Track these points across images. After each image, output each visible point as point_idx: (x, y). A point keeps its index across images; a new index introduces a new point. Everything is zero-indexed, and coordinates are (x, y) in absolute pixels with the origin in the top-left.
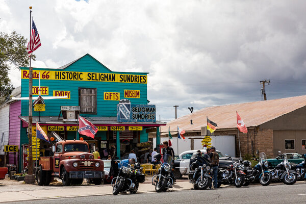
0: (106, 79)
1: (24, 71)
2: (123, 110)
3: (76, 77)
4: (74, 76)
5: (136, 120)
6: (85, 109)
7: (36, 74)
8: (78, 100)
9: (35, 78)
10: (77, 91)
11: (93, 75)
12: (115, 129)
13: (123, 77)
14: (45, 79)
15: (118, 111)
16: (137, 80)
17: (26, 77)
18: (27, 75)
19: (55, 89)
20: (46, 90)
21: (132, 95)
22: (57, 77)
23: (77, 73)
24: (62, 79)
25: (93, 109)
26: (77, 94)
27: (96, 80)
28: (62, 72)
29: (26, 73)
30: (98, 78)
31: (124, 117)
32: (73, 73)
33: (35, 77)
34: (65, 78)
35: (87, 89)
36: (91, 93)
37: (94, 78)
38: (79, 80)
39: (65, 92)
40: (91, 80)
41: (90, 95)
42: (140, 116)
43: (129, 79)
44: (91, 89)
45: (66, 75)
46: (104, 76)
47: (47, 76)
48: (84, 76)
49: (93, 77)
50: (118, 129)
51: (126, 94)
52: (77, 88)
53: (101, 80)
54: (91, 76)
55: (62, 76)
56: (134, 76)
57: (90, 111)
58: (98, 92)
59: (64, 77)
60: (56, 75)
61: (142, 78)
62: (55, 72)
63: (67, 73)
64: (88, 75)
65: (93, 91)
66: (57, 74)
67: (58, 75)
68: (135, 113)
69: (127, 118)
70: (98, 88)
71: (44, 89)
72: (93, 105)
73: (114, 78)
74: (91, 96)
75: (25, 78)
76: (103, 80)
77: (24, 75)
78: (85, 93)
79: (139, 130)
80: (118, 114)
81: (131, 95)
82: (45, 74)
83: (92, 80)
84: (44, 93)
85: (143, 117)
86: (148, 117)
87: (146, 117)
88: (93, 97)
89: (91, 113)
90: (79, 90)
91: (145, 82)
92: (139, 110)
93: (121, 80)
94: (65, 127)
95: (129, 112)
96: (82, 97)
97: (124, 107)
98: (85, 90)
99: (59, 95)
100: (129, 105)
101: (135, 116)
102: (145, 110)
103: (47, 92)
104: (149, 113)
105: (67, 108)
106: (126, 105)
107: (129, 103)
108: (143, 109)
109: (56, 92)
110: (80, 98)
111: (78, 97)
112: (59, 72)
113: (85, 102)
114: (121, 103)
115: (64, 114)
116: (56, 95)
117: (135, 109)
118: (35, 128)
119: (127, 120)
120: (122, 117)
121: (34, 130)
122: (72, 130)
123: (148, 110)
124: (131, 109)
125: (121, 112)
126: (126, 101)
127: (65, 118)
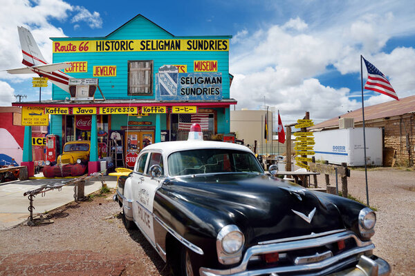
0: (167, 48)
1: (56, 44)
2: (164, 82)
3: (125, 46)
4: (122, 46)
5: (188, 97)
6: (136, 89)
7: (72, 46)
8: (127, 76)
9: (70, 52)
10: (127, 65)
11: (149, 43)
12: (149, 110)
13: (192, 44)
14: (83, 51)
15: (157, 83)
16: (214, 46)
18: (59, 48)
19: (95, 64)
20: (84, 66)
21: (206, 68)
22: (99, 48)
23: (125, 41)
24: (105, 51)
25: (147, 89)
26: (127, 69)
27: (153, 49)
28: (105, 42)
29: (59, 45)
30: (155, 47)
31: (167, 93)
32: (120, 41)
33: (70, 49)
34: (109, 49)
35: (139, 61)
36: (145, 66)
37: (150, 47)
38: (129, 50)
39: (108, 67)
40: (145, 50)
41: (143, 69)
42: (193, 91)
43: (201, 46)
44: (145, 61)
45: (110, 45)
46: (163, 44)
48: (136, 46)
49: (148, 45)
50: (154, 112)
51: (197, 66)
52: (126, 61)
53: (159, 49)
54: (145, 44)
55: (106, 47)
56: (208, 41)
57: (143, 91)
58: (155, 65)
59: (107, 48)
60: (97, 46)
61: (221, 43)
62: (95, 42)
63: (112, 42)
64: (142, 44)
65: (147, 64)
66: (99, 44)
67: (100, 46)
68: (185, 86)
69: (171, 94)
70: (155, 61)
71: (82, 65)
72: (147, 83)
73: (178, 46)
74: (145, 71)
75: (58, 51)
76: (162, 49)
77: (56, 48)
78: (135, 68)
79: (190, 112)
80: (156, 89)
81: (203, 68)
82: (83, 45)
83: (147, 49)
84: (82, 69)
85: (199, 91)
86: (208, 92)
87: (204, 91)
88: (147, 72)
89: (145, 93)
90: (129, 64)
91: (226, 49)
92: (193, 81)
93: (189, 47)
94: (71, 109)
95: (176, 85)
96: (131, 73)
97: (167, 78)
98: (136, 63)
99: (101, 71)
100: (175, 74)
101: (185, 91)
102: (203, 81)
103: (86, 69)
104: (210, 86)
105: (77, 82)
106: (170, 74)
107: (176, 71)
108: (200, 79)
109: (97, 68)
110: (129, 74)
111: (127, 73)
112: (102, 41)
113: (136, 79)
114: (162, 72)
115: (73, 89)
116: (97, 71)
117: (186, 80)
118: (31, 111)
119: (172, 98)
120: (164, 92)
121: (30, 114)
122: (80, 113)
123: (207, 81)
124: (179, 80)
125: (161, 85)
126: (172, 68)
127: (73, 95)
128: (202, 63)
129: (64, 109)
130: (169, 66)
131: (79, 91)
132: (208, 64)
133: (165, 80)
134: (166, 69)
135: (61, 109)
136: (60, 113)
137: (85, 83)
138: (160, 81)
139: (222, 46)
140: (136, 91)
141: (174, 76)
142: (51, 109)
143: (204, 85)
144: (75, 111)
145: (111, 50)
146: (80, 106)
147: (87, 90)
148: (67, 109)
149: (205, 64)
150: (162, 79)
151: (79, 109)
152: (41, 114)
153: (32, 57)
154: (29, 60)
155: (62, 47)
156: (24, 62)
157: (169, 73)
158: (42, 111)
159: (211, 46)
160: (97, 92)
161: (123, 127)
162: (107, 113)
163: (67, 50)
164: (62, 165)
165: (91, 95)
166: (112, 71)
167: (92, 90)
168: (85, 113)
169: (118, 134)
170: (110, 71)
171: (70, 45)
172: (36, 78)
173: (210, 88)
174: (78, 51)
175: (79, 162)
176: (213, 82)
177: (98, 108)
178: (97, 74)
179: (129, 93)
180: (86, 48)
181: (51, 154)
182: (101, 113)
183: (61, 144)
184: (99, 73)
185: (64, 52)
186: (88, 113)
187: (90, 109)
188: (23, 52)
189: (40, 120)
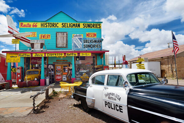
0: (74, 26)
1: (21, 23)
3: (55, 25)
4: (53, 25)
5: (87, 48)
6: (60, 45)
7: (29, 25)
8: (55, 39)
9: (28, 27)
11: (65, 24)
12: (69, 55)
13: (85, 25)
14: (35, 27)
15: (73, 42)
16: (95, 26)
17: (23, 27)
18: (23, 25)
19: (40, 33)
20: (35, 34)
21: (91, 36)
22: (42, 26)
23: (55, 23)
24: (45, 27)
25: (65, 45)
26: (55, 36)
27: (67, 27)
28: (45, 23)
30: (68, 26)
31: (77, 47)
32: (52, 23)
33: (28, 26)
35: (61, 32)
36: (64, 35)
37: (66, 26)
38: (56, 27)
39: (47, 35)
41: (63, 36)
42: (89, 46)
43: (89, 26)
44: (64, 32)
45: (48, 25)
46: (72, 25)
47: (35, 26)
48: (60, 25)
49: (65, 25)
50: (72, 55)
51: (87, 35)
52: (55, 32)
53: (70, 27)
54: (64, 25)
55: (45, 26)
56: (92, 24)
59: (46, 26)
60: (41, 25)
61: (98, 25)
62: (40, 23)
63: (49, 23)
64: (62, 24)
65: (65, 34)
66: (42, 24)
67: (43, 25)
68: (86, 44)
69: (79, 48)
70: (69, 32)
71: (34, 33)
72: (65, 42)
73: (79, 26)
74: (64, 37)
75: (22, 27)
76: (72, 27)
78: (59, 35)
79: (88, 55)
80: (72, 45)
82: (34, 24)
83: (65, 27)
85: (92, 46)
86: (96, 46)
87: (94, 46)
88: (65, 37)
89: (64, 47)
90: (56, 34)
91: (100, 28)
92: (89, 41)
93: (84, 26)
94: (32, 54)
95: (81, 43)
96: (58, 37)
97: (77, 40)
98: (60, 33)
100: (81, 38)
101: (85, 46)
102: (93, 42)
103: (36, 35)
104: (96, 44)
105: (34, 41)
106: (79, 38)
107: (81, 37)
108: (92, 41)
109: (41, 35)
110: (56, 38)
111: (56, 37)
112: (44, 23)
113: (60, 41)
114: (75, 37)
115: (32, 45)
116: (41, 37)
117: (86, 41)
118: (11, 55)
119: (80, 49)
120: (76, 46)
121: (10, 57)
122: (37, 56)
123: (95, 41)
124: (83, 41)
125: (75, 43)
126: (79, 36)
127: (33, 48)
128: (90, 34)
129: (28, 54)
130: (78, 35)
131: (35, 46)
132: (92, 34)
133: (76, 41)
134: (77, 36)
135: (27, 54)
136: (26, 56)
137: (38, 42)
138: (74, 41)
139: (98, 27)
140: (60, 46)
141: (80, 39)
142: (22, 54)
143: (94, 43)
144: (34, 55)
145: (48, 27)
146: (36, 53)
147: (40, 45)
148: (30, 54)
150: (75, 40)
151: (36, 54)
152: (16, 57)
153: (12, 29)
154: (11, 31)
155: (24, 25)
156: (9, 32)
157: (78, 38)
158: (17, 55)
159: (94, 26)
160: (44, 46)
161: (54, 62)
162: (49, 56)
163: (27, 27)
164: (27, 81)
165: (41, 47)
166: (49, 37)
167: (42, 45)
168: (39, 56)
169: (52, 66)
170: (48, 37)
171: (28, 24)
172: (13, 40)
173: (97, 44)
174: (32, 27)
175: (36, 79)
176: (98, 42)
177: (45, 54)
178: (41, 38)
179: (56, 47)
180: (36, 26)
181: (19, 76)
182: (47, 56)
183: (24, 71)
184: (42, 37)
185: (25, 27)
186: (40, 56)
187: (41, 54)
188: (8, 27)
189: (16, 60)
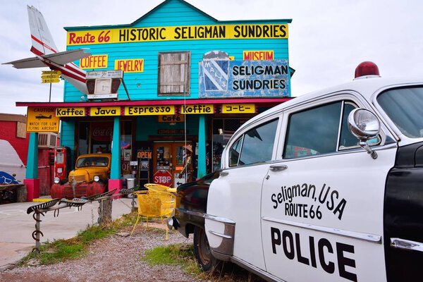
0: (208, 35)
1: (71, 34)
2: (211, 73)
3: (155, 35)
4: (151, 35)
5: (242, 91)
6: (169, 87)
7: (90, 37)
8: (156, 72)
9: (87, 43)
10: (156, 58)
11: (185, 30)
12: (190, 110)
13: (240, 30)
14: (104, 42)
15: (202, 73)
16: (269, 32)
17: (75, 42)
18: (75, 39)
19: (117, 57)
20: (103, 61)
22: (122, 37)
23: (156, 29)
24: (130, 41)
25: (182, 87)
26: (157, 62)
27: (190, 37)
28: (130, 30)
29: (74, 36)
30: (193, 34)
31: (214, 87)
32: (148, 29)
33: (88, 41)
34: (135, 39)
35: (172, 53)
36: (180, 58)
37: (186, 35)
38: (160, 39)
39: (134, 60)
40: (181, 38)
41: (178, 62)
42: (250, 85)
43: (252, 32)
44: (180, 53)
45: (136, 33)
46: (204, 31)
47: (105, 38)
48: (169, 33)
49: (183, 32)
50: (197, 112)
51: (247, 58)
52: (157, 53)
53: (198, 38)
54: (180, 32)
55: (131, 36)
56: (262, 26)
57: (177, 91)
58: (193, 57)
59: (133, 37)
60: (121, 35)
61: (277, 29)
62: (118, 30)
63: (139, 30)
64: (176, 31)
65: (183, 56)
66: (122, 33)
67: (124, 35)
68: (239, 77)
69: (220, 89)
70: (193, 52)
71: (101, 59)
72: (182, 80)
73: (223, 32)
74: (180, 65)
75: (72, 44)
76: (203, 37)
77: (71, 39)
78: (168, 61)
79: (245, 111)
80: (200, 82)
82: (103, 35)
83: (183, 37)
84: (100, 64)
85: (258, 85)
86: (269, 85)
87: (264, 84)
88: (183, 66)
89: (180, 93)
90: (160, 57)
91: (284, 36)
92: (250, 71)
93: (237, 34)
94: (88, 109)
95: (226, 77)
96: (162, 67)
97: (214, 67)
98: (169, 55)
99: (125, 66)
100: (226, 63)
101: (238, 84)
102: (262, 71)
103: (106, 63)
104: (272, 78)
105: (96, 74)
106: (219, 63)
107: (227, 59)
108: (258, 69)
109: (119, 63)
110: (159, 69)
111: (156, 67)
112: (126, 29)
113: (169, 76)
114: (207, 60)
115: (91, 84)
116: (119, 66)
117: (239, 70)
118: (38, 114)
119: (222, 93)
120: (210, 85)
121: (37, 117)
122: (100, 115)
123: (269, 70)
124: (230, 69)
125: (207, 78)
126: (219, 55)
127: (92, 92)
128: (254, 54)
129: (79, 109)
130: (216, 52)
131: (98, 87)
132: (262, 55)
133: (212, 70)
134: (213, 56)
135: (75, 110)
136: (74, 115)
137: (106, 76)
138: (205, 71)
139: (279, 33)
140: (169, 91)
141: (223, 65)
142: (63, 109)
143: (265, 77)
144: (93, 112)
145: (137, 40)
147: (109, 84)
148: (83, 110)
149: (258, 55)
150: (208, 69)
151: (99, 109)
152: (50, 117)
153: (42, 44)
154: (39, 47)
155: (78, 38)
156: (33, 50)
157: (217, 62)
158: (51, 114)
159: (265, 32)
160: (121, 87)
161: (150, 136)
162: (134, 114)
163: (84, 42)
164: (75, 183)
165: (114, 91)
166: (139, 66)
167: (116, 84)
168: (106, 114)
170: (136, 66)
171: (88, 35)
172: (45, 72)
173: (273, 80)
174: (96, 42)
175: (97, 179)
176: (276, 73)
177: (123, 108)
178: (119, 69)
179: (159, 93)
180: (107, 39)
181: (60, 170)
182: (127, 113)
183: (72, 158)
184: (122, 68)
185: (80, 44)
186: (110, 114)
187: (112, 109)
188: (33, 37)
189: (48, 125)
